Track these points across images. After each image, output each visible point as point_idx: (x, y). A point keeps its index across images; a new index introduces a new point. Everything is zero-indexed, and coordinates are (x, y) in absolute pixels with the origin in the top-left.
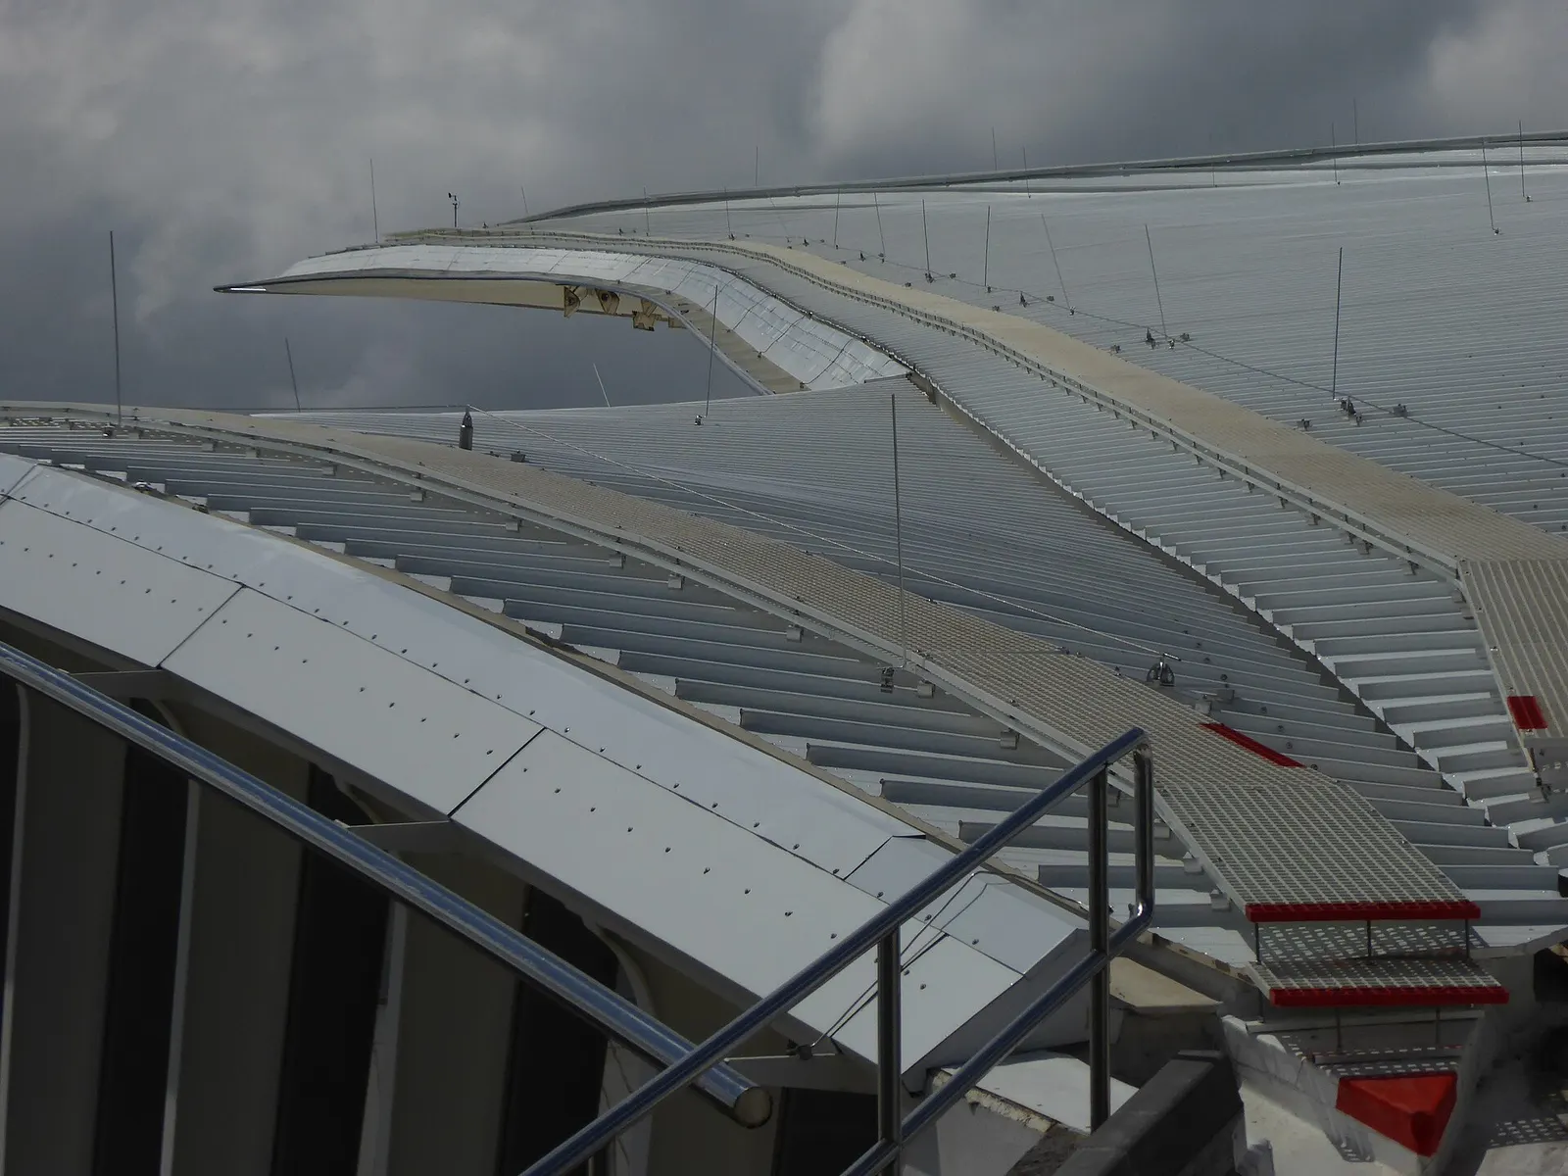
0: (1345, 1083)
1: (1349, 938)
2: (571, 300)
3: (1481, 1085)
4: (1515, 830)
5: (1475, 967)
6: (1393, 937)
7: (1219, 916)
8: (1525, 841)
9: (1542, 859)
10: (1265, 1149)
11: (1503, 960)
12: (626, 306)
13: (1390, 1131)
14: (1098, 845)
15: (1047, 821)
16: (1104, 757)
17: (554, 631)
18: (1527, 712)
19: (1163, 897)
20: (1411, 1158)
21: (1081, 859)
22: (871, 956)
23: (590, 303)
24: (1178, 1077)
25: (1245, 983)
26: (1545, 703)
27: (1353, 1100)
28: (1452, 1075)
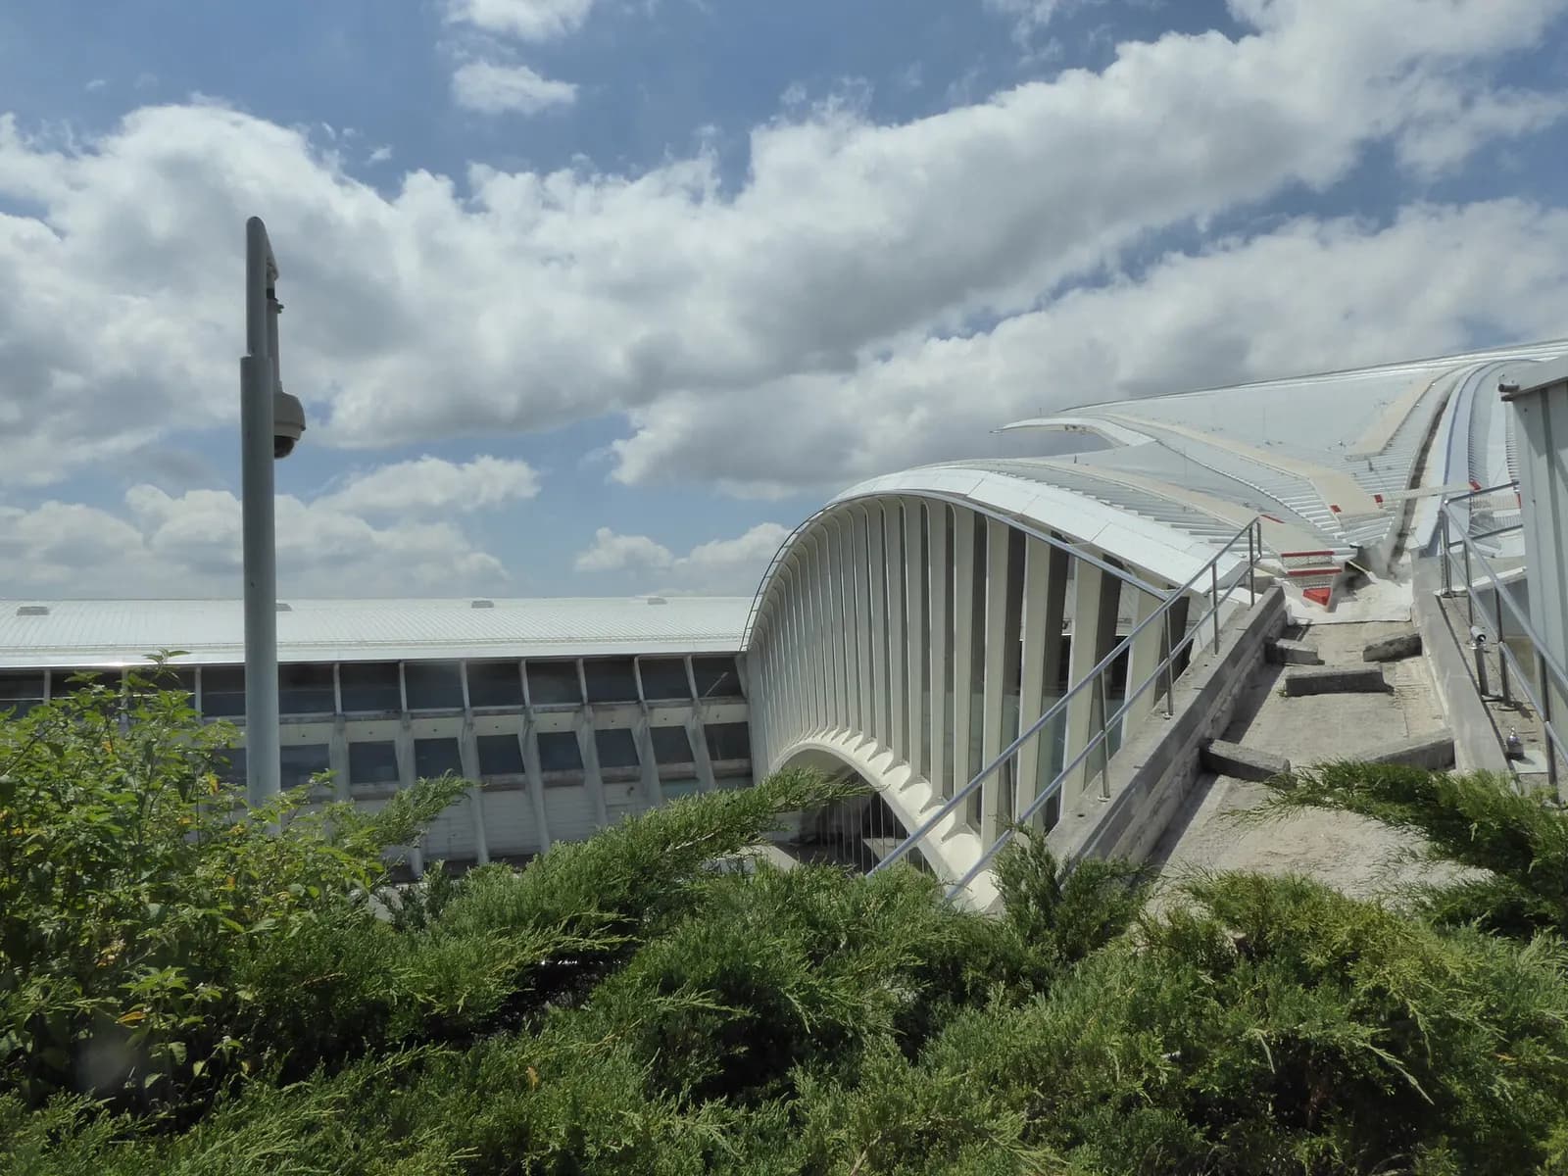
0: (1305, 591)
1: (1304, 560)
2: (1067, 429)
3: (1335, 590)
4: (1336, 535)
5: (1333, 565)
6: (1313, 559)
7: (1274, 557)
8: (1339, 537)
9: (1344, 541)
10: (1290, 606)
11: (1338, 564)
12: (1080, 429)
13: (1317, 601)
14: (1251, 543)
15: (1241, 538)
16: (1251, 524)
17: (1108, 502)
18: (1336, 509)
19: (1263, 553)
20: (1322, 606)
21: (1248, 545)
22: (1211, 569)
23: (1072, 429)
24: (1271, 592)
25: (1280, 570)
26: (1339, 506)
27: (1307, 594)
28: (1329, 588)
